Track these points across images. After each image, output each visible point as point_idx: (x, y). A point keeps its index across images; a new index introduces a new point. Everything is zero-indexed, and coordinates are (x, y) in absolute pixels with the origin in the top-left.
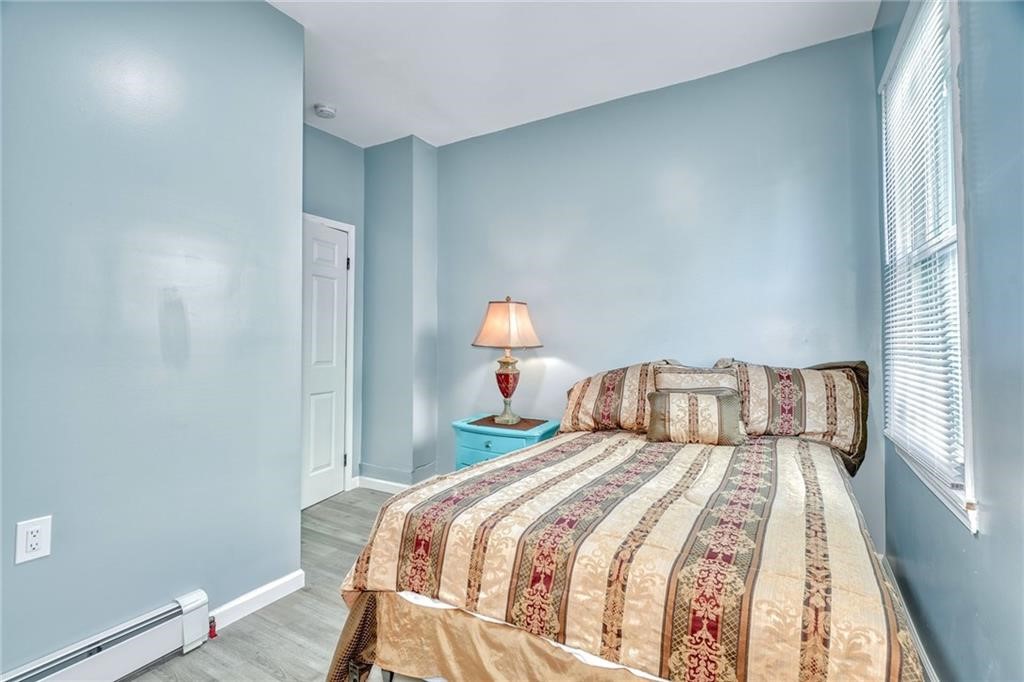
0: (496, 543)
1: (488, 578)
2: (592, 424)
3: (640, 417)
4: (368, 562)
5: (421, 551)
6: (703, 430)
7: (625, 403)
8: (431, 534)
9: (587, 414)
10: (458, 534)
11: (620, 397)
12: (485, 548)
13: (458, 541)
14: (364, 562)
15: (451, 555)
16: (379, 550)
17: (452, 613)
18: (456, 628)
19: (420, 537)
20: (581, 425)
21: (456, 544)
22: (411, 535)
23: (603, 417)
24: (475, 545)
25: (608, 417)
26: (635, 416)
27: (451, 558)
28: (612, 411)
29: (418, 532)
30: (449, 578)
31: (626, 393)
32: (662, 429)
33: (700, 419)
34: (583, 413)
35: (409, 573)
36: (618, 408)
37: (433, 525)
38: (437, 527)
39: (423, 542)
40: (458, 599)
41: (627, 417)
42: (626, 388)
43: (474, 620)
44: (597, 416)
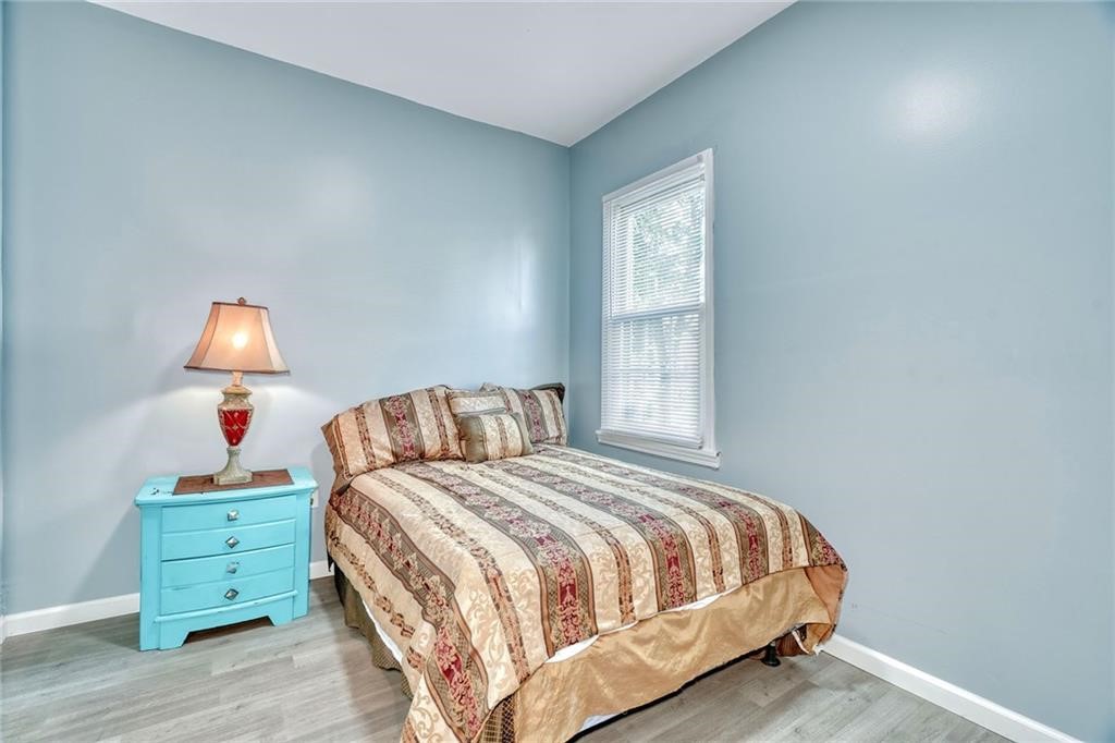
0: (633, 552)
1: (638, 585)
2: (391, 459)
3: (445, 444)
4: (522, 645)
5: (569, 597)
6: (511, 445)
7: (425, 431)
8: (574, 575)
9: (383, 448)
10: (598, 561)
11: (417, 425)
12: (628, 561)
13: (602, 567)
14: (518, 647)
15: (600, 584)
16: (525, 624)
17: (598, 643)
18: (610, 652)
19: (564, 584)
20: (378, 462)
21: (602, 571)
22: (552, 588)
23: (406, 448)
24: (618, 563)
25: (412, 448)
26: (440, 442)
27: (601, 587)
28: (413, 441)
29: (560, 579)
30: (603, 607)
31: (422, 421)
32: (482, 450)
33: (508, 436)
34: (377, 448)
35: (562, 628)
36: (419, 436)
37: (571, 565)
38: (576, 565)
39: (568, 588)
40: (614, 621)
41: (432, 445)
42: (420, 416)
43: (621, 634)
44: (398, 449)
